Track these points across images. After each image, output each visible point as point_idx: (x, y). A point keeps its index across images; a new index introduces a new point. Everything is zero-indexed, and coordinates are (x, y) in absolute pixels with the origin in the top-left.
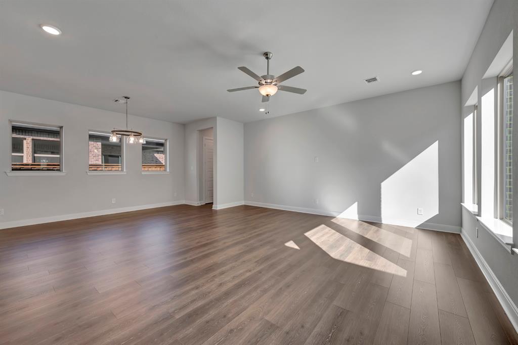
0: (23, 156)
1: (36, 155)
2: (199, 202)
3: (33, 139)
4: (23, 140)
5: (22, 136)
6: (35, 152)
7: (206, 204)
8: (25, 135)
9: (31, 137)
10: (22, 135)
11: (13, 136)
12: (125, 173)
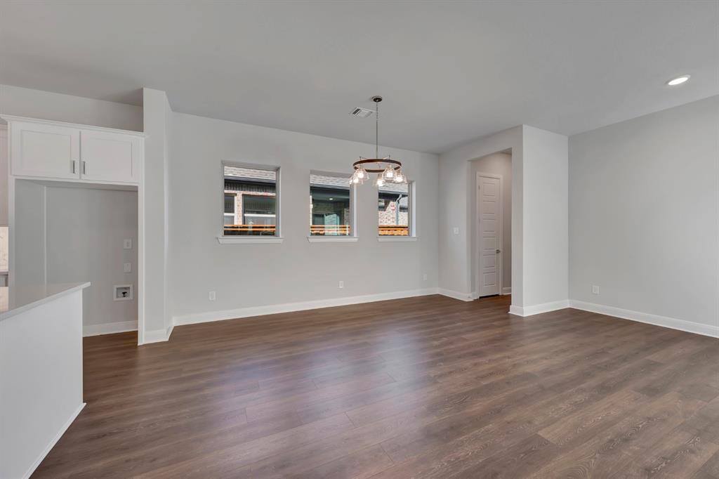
0: (233, 217)
1: (246, 215)
2: (470, 295)
3: (243, 195)
4: (233, 197)
5: (233, 192)
6: (245, 212)
7: (480, 297)
8: (236, 190)
9: (242, 192)
10: (233, 190)
11: (226, 191)
12: (356, 240)
